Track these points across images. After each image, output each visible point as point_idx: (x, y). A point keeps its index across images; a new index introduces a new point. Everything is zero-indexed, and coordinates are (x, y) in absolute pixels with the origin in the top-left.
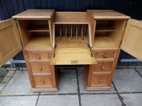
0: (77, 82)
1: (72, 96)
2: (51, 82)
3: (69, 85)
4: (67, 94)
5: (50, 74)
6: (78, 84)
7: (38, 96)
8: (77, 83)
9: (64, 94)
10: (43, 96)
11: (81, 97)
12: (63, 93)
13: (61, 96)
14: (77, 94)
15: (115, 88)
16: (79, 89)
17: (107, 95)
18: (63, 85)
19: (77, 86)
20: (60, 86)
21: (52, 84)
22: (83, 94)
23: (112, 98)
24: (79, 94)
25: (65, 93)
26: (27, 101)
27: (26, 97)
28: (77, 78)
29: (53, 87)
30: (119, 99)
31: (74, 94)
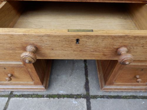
0: (84, 69)
1: (73, 101)
3: (70, 76)
4: (64, 96)
6: (86, 75)
7: (7, 99)
8: (84, 72)
9: (59, 96)
10: (18, 98)
11: (91, 105)
12: (56, 93)
13: (52, 99)
14: (84, 97)
16: (88, 85)
17: (143, 102)
18: (58, 76)
19: (85, 79)
20: (52, 77)
21: (33, 80)
22: (95, 97)
24: (88, 97)
25: (61, 92)
29: (36, 84)
31: (78, 96)
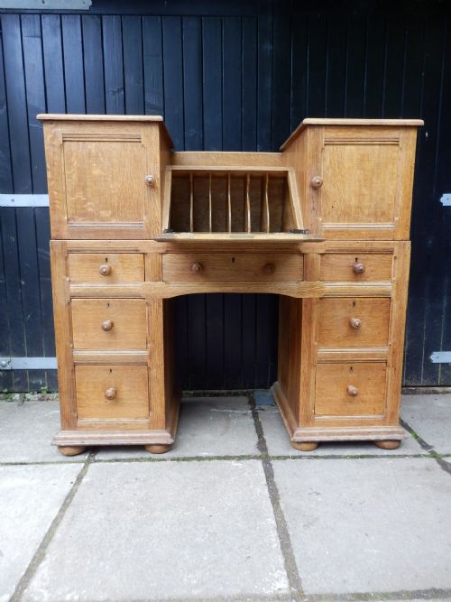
0: (252, 426)
1: (233, 463)
2: (143, 398)
3: (222, 435)
4: (210, 459)
5: (145, 353)
6: (260, 432)
7: (83, 465)
8: (253, 430)
9: (199, 459)
10: (107, 464)
11: (274, 467)
12: (193, 456)
14: (258, 459)
15: (421, 442)
16: (265, 445)
17: (390, 461)
19: (256, 438)
21: (150, 410)
22: (282, 458)
23: (413, 468)
24: (266, 459)
25: (204, 454)
26: (32, 479)
27: (30, 468)
28: (255, 415)
29: (152, 426)
30: (445, 472)
31: (242, 458)
